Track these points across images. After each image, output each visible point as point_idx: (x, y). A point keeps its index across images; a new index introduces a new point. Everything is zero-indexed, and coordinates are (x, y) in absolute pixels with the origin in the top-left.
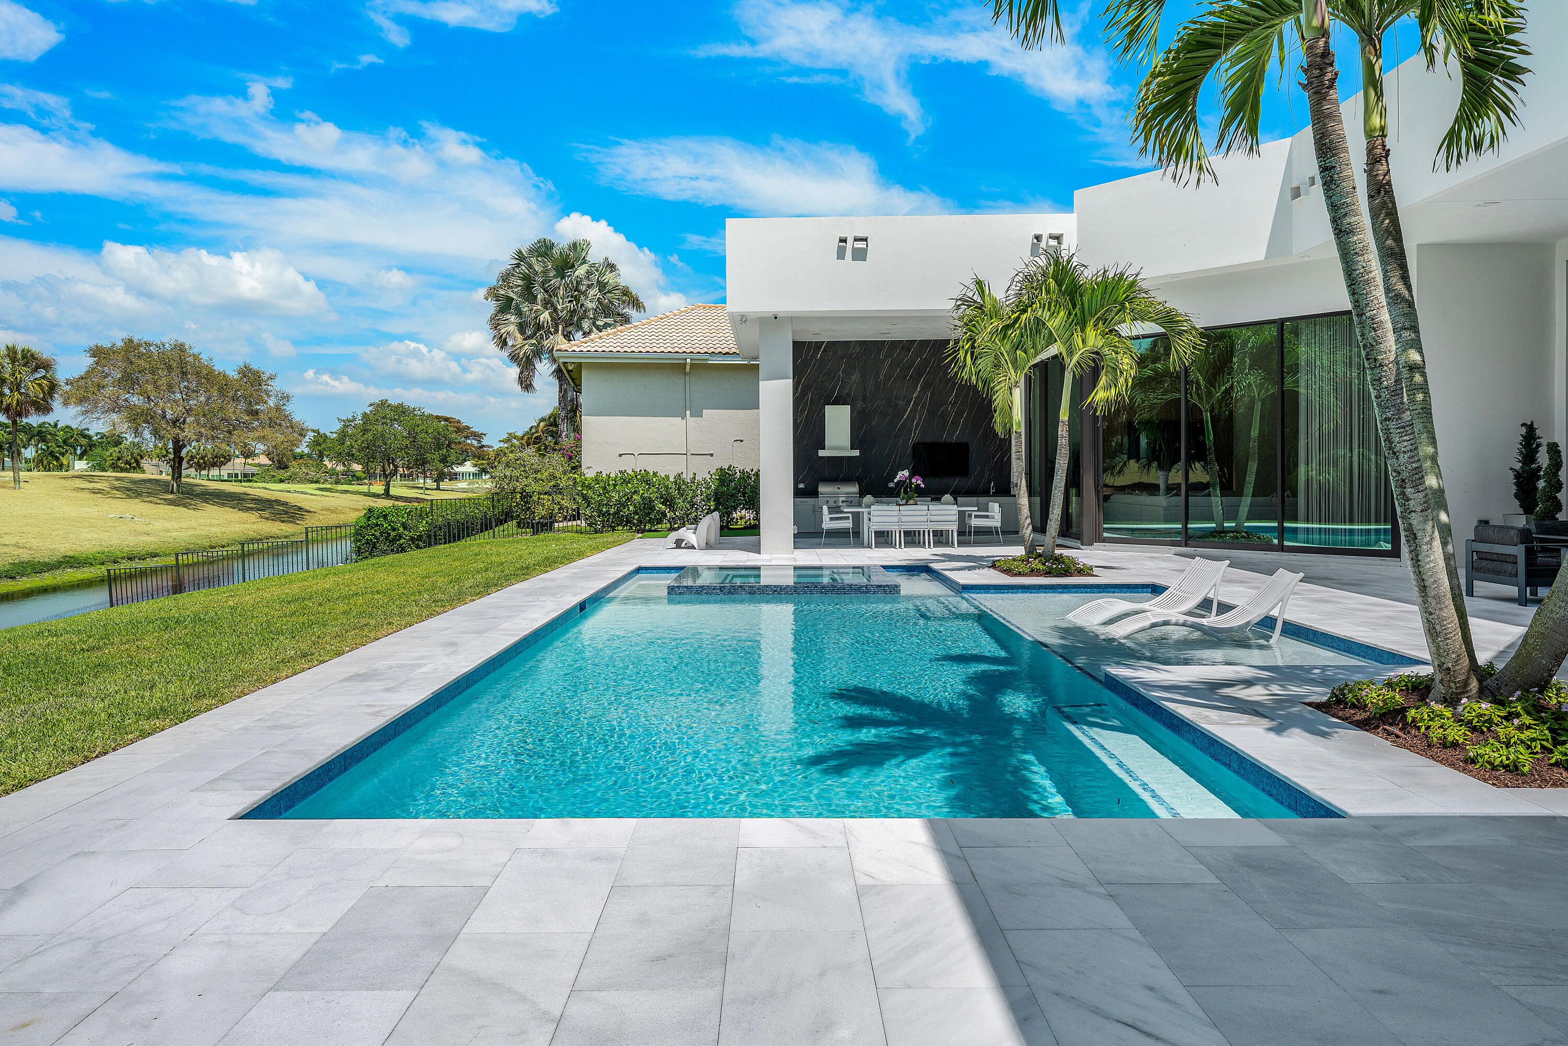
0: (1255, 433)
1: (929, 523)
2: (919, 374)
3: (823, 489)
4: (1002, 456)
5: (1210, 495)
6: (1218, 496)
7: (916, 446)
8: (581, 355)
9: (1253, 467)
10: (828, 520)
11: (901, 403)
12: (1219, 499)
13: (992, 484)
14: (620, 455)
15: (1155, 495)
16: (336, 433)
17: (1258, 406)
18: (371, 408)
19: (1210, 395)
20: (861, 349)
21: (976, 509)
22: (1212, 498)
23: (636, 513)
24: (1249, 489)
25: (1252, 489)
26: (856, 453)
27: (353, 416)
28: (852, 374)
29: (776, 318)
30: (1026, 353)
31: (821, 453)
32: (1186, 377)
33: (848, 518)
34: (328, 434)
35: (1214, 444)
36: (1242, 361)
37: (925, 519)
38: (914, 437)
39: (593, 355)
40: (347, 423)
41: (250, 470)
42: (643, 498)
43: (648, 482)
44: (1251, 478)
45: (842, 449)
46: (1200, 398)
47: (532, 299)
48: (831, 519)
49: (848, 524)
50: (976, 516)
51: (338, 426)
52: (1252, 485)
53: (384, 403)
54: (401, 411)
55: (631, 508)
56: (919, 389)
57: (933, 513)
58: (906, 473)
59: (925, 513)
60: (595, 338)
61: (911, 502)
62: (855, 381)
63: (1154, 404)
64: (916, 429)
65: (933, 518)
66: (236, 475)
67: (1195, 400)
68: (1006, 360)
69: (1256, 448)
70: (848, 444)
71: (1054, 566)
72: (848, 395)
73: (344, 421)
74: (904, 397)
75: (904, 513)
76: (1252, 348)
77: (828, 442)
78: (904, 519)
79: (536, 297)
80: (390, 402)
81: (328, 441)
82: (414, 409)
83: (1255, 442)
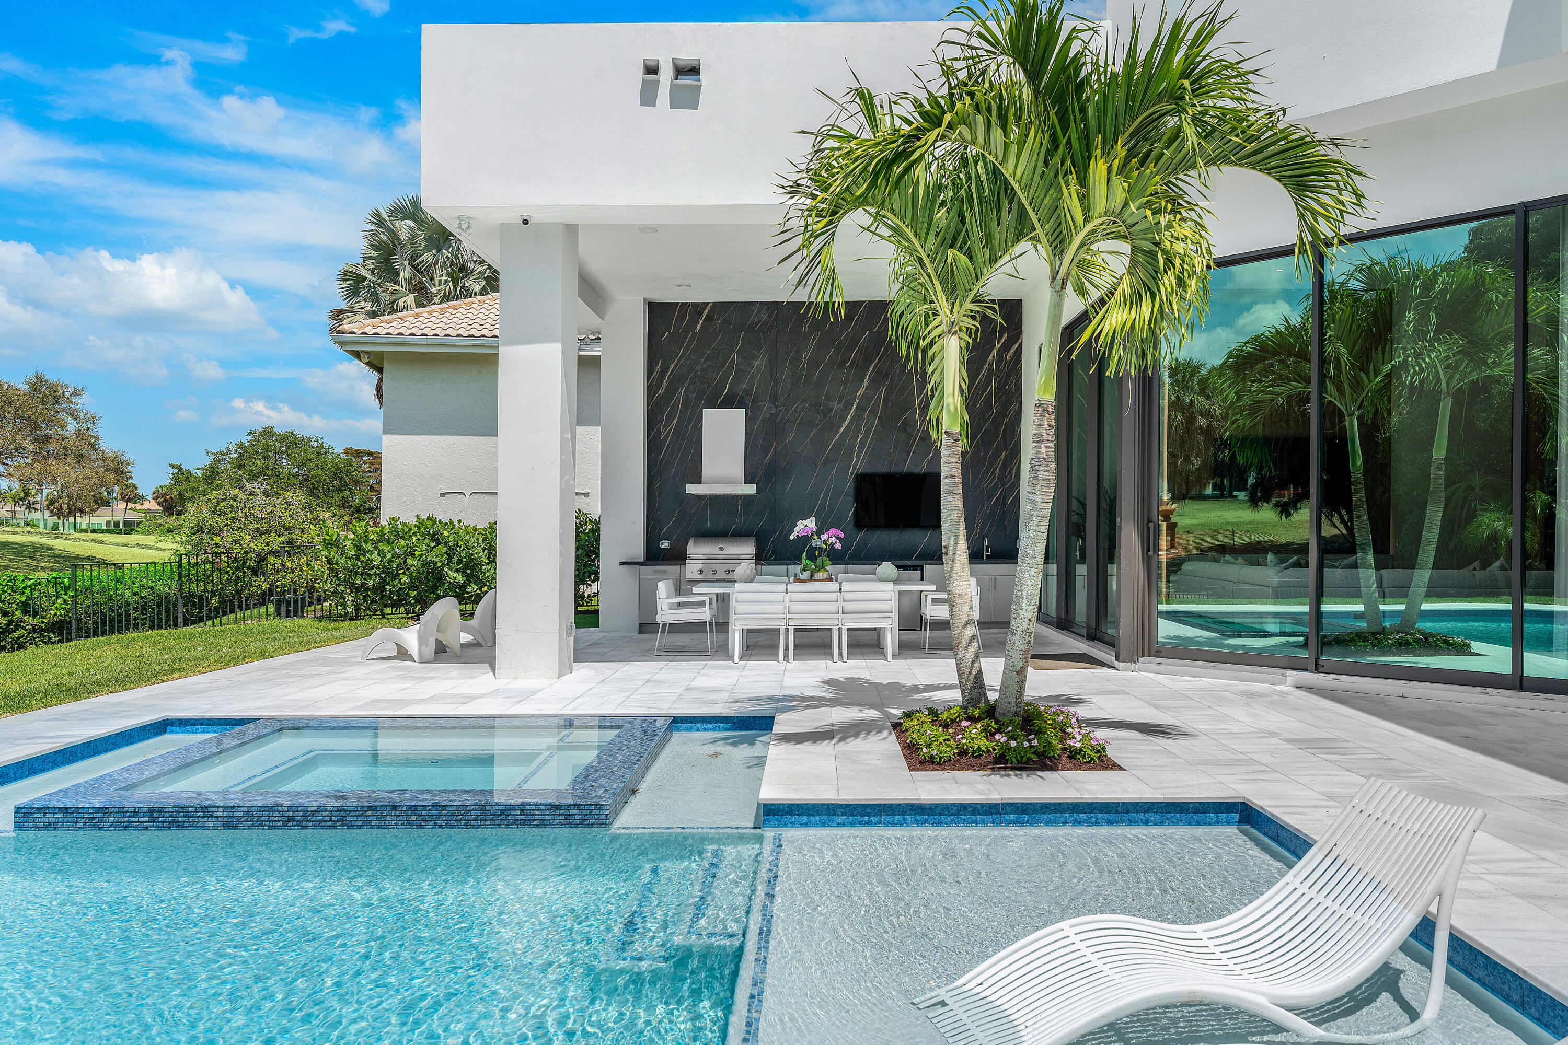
0: (1439, 452)
1: (841, 615)
2: (868, 360)
3: (695, 549)
4: (1004, 496)
5: (1356, 567)
6: (1369, 567)
7: (862, 480)
8: (375, 340)
9: (1435, 515)
10: (665, 607)
11: (836, 406)
12: (1372, 572)
13: (986, 543)
14: (443, 495)
15: (1258, 564)
16: (203, 469)
17: (1446, 406)
18: (250, 437)
19: (1357, 385)
20: (770, 316)
21: (933, 588)
22: (1360, 570)
23: (412, 587)
24: (1428, 554)
25: (1433, 554)
26: (751, 489)
27: (228, 448)
28: (754, 357)
29: (526, 222)
30: (971, 258)
31: (692, 489)
32: (1321, 346)
33: (702, 604)
34: (193, 471)
35: (1365, 473)
36: (1423, 319)
37: (833, 607)
38: (859, 463)
39: (395, 341)
40: (219, 457)
41: (134, 517)
42: (426, 564)
43: (436, 538)
44: (1431, 535)
45: (731, 482)
46: (1341, 391)
47: (393, 275)
48: (672, 607)
49: (704, 614)
50: (934, 601)
51: (208, 461)
52: (1434, 547)
53: (268, 432)
54: (291, 441)
55: (405, 578)
56: (866, 383)
57: (848, 596)
58: (811, 523)
59: (833, 596)
60: (407, 316)
61: (821, 575)
62: (759, 369)
63: (1260, 402)
64: (860, 450)
65: (849, 606)
66: (117, 524)
67: (1331, 395)
68: (929, 276)
69: (1442, 481)
70: (740, 473)
71: (1013, 744)
72: (747, 392)
73: (215, 455)
74: (841, 397)
75: (795, 597)
76: (1444, 291)
77: (707, 470)
78: (795, 607)
79: (397, 274)
80: (275, 430)
81: (191, 479)
82: (309, 440)
83: (1439, 469)
